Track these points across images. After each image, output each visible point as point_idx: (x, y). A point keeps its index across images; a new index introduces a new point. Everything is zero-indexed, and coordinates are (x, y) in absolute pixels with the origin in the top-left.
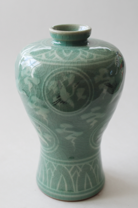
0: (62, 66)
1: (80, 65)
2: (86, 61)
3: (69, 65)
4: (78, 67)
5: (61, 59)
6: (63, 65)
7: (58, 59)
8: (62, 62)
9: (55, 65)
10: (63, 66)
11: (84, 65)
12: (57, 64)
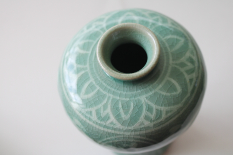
0: (119, 135)
1: (144, 132)
2: (152, 124)
3: (129, 133)
4: (140, 135)
5: (118, 125)
6: (122, 133)
7: (114, 125)
8: (119, 130)
9: (110, 133)
10: (121, 135)
11: (149, 131)
12: (113, 132)
